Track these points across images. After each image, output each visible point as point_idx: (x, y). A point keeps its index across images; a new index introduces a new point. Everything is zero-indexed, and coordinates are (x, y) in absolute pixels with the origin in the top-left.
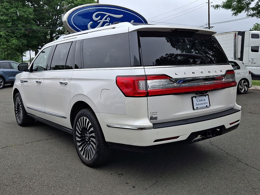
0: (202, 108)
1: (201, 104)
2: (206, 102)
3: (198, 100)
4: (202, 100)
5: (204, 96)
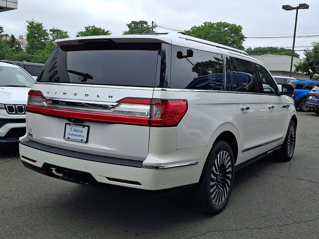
0: (74, 140)
1: (76, 135)
2: (82, 134)
3: (72, 130)
4: (78, 131)
5: (81, 125)
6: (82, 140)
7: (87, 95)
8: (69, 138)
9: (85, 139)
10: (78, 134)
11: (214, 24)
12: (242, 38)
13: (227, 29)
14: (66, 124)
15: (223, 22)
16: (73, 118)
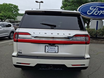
0: (51, 52)
1: (51, 50)
3: (49, 48)
5: (54, 46)
6: (55, 52)
7: (58, 34)
8: (48, 52)
9: (57, 51)
10: (53, 49)
11: (7, 4)
12: (18, 10)
13: (12, 6)
14: (45, 46)
15: (11, 4)
16: (52, 44)
